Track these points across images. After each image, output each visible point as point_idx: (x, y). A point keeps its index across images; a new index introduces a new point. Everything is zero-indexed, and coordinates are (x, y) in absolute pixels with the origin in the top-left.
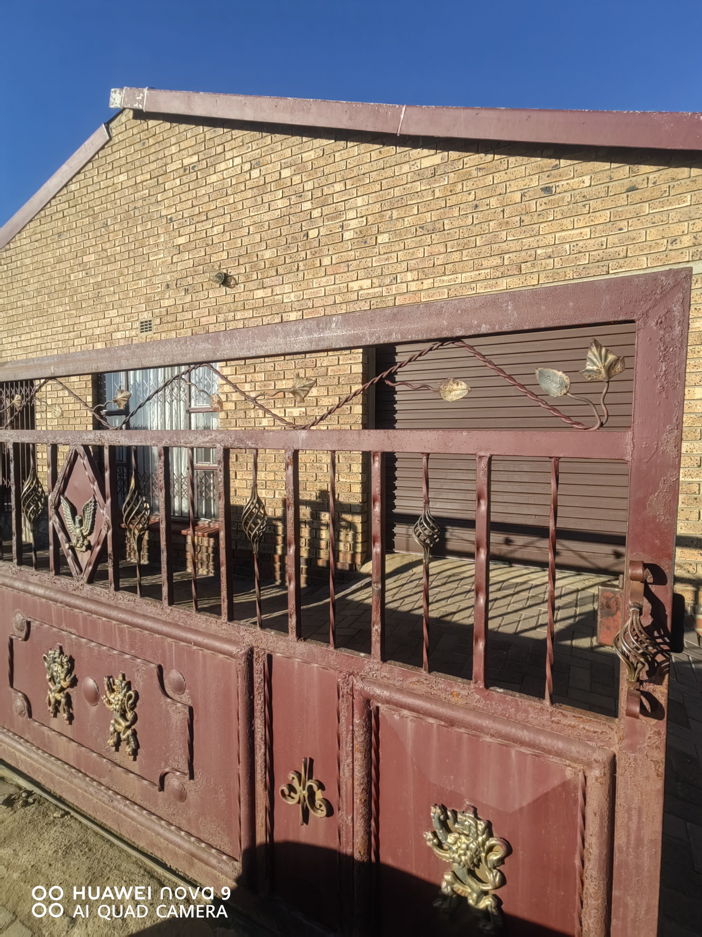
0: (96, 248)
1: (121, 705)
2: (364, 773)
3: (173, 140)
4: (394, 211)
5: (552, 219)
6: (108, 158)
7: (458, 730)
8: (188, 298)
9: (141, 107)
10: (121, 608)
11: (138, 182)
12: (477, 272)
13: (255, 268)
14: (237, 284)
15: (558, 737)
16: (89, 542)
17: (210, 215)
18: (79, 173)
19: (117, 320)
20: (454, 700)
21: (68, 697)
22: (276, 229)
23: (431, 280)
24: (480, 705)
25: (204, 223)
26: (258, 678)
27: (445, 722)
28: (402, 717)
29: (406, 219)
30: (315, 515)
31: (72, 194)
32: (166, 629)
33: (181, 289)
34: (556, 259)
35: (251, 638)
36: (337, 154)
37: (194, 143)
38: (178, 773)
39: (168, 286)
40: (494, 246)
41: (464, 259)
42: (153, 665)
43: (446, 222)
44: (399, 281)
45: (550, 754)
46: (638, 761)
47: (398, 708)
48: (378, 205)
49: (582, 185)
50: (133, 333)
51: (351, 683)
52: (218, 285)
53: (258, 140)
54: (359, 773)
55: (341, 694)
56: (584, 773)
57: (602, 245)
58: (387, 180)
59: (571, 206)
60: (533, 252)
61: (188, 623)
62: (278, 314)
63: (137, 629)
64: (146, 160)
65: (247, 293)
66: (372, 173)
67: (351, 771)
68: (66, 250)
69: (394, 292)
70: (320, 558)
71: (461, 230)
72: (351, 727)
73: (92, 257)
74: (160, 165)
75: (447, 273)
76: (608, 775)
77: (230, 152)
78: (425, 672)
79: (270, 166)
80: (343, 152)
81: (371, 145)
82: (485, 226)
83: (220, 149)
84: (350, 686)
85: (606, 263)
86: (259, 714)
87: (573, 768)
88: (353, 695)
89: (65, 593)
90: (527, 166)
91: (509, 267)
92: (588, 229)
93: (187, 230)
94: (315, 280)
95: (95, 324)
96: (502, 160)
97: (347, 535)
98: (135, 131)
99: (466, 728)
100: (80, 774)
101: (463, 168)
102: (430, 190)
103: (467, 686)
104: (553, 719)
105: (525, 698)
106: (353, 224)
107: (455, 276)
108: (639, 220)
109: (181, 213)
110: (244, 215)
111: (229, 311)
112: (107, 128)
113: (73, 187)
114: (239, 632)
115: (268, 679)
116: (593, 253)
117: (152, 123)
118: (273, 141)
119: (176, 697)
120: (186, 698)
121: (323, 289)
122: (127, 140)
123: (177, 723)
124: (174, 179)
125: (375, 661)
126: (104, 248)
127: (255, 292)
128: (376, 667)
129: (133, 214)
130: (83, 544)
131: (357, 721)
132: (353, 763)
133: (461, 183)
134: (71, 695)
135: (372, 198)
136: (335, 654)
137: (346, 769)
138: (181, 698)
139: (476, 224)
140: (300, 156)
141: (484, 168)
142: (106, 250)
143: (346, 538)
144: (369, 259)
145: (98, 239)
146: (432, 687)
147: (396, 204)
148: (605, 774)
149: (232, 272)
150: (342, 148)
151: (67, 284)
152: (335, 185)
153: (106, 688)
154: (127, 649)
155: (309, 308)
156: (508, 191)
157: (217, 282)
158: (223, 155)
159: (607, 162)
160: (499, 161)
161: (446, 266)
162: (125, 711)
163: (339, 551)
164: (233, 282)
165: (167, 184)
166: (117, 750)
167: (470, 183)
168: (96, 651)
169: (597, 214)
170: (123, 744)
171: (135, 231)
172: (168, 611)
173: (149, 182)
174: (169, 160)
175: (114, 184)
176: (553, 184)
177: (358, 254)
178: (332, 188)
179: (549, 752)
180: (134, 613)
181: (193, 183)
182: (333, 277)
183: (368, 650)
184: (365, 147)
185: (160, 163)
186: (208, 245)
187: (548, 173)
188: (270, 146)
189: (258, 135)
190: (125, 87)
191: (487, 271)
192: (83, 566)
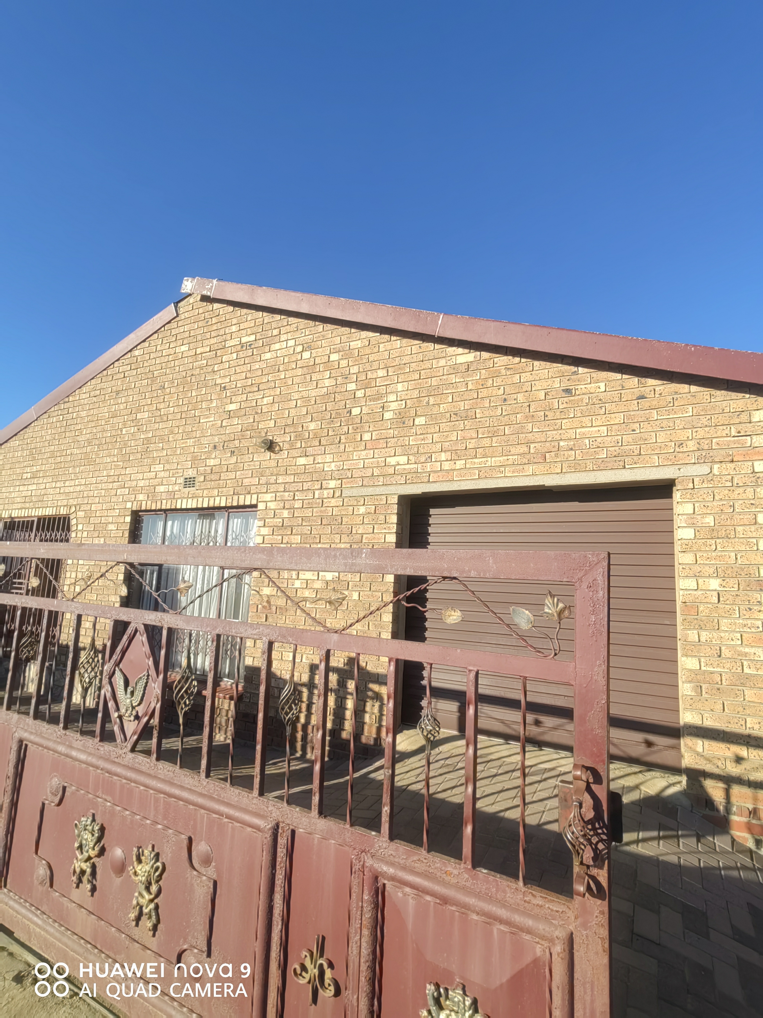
0: (151, 406)
1: (147, 877)
2: (370, 950)
3: (234, 321)
4: (431, 398)
5: (573, 416)
6: (173, 331)
7: (450, 908)
8: (234, 460)
9: (209, 294)
10: (160, 778)
11: (197, 353)
12: (506, 458)
13: (299, 437)
14: (281, 451)
15: (529, 916)
16: (137, 712)
17: (261, 387)
18: (144, 341)
19: (162, 474)
20: (447, 878)
21: (94, 867)
22: (322, 405)
23: (464, 462)
24: (468, 884)
25: (255, 394)
26: (281, 852)
27: (440, 899)
28: (405, 895)
29: (441, 406)
30: (342, 684)
31: (136, 358)
32: (200, 800)
33: (228, 450)
34: (577, 452)
35: (278, 813)
36: (381, 346)
37: (253, 325)
38: (196, 951)
39: (215, 447)
40: (521, 435)
41: (493, 445)
42: (183, 836)
43: (478, 411)
44: (433, 460)
45: (523, 932)
46: (590, 938)
47: (402, 886)
48: (417, 392)
49: (598, 390)
50: (177, 488)
51: (363, 860)
52: (263, 450)
53: (311, 327)
54: (366, 951)
55: (353, 870)
56: (550, 950)
57: (618, 443)
58: (425, 371)
59: (589, 407)
60: (557, 444)
61: (222, 796)
62: (318, 481)
63: (173, 799)
64: (208, 335)
65: (290, 459)
66: (413, 364)
67: (359, 948)
68: (122, 407)
69: (429, 470)
70: (344, 730)
71: (491, 420)
72: (360, 904)
73: (146, 415)
74: (220, 341)
75: (478, 456)
76: (567, 951)
77: (285, 335)
78: (424, 852)
79: (321, 350)
80: (386, 344)
81: (412, 341)
82: (513, 418)
83: (275, 332)
84: (361, 863)
85: (622, 458)
86: (279, 889)
87: (542, 945)
88: (363, 872)
89: (107, 760)
90: (550, 370)
91: (535, 456)
92: (605, 428)
93: (239, 398)
94: (355, 453)
95: (140, 476)
96: (528, 363)
97: (373, 706)
98: (201, 311)
99: (457, 906)
100: (96, 950)
101: (493, 367)
102: (464, 383)
103: (458, 866)
104: (525, 898)
105: (504, 879)
106: (394, 406)
107: (486, 459)
108: (649, 424)
109: (235, 383)
110: (293, 390)
111: (272, 475)
112: (176, 307)
113: (136, 353)
114: (267, 807)
115: (290, 854)
116: (610, 449)
117: (216, 306)
118: (325, 330)
119: (202, 870)
120: (211, 872)
121: (362, 462)
122: (192, 318)
123: (200, 897)
124: (231, 353)
125: (384, 839)
126: (158, 408)
127: (298, 459)
128: (384, 845)
129: (189, 381)
130: (132, 714)
131: (366, 897)
132: (360, 941)
133: (491, 379)
134: (97, 865)
135: (412, 385)
136: (350, 832)
137: (354, 946)
138: (206, 871)
139: (505, 415)
140: (348, 344)
141: (512, 369)
142: (160, 410)
143: (372, 709)
144: (407, 438)
145: (153, 399)
146: (430, 866)
147: (433, 392)
148: (564, 950)
149: (277, 439)
150: (386, 341)
151: (118, 437)
152: (378, 371)
153: (134, 858)
154: (160, 818)
155: (348, 478)
156: (533, 389)
157: (262, 447)
158: (278, 337)
159: (619, 373)
160: (525, 364)
161: (477, 450)
162: (150, 884)
163: (364, 723)
164: (277, 448)
165: (224, 357)
166: (137, 925)
167: (499, 380)
168: (129, 820)
169: (613, 415)
170: (144, 918)
171: (190, 395)
172: (205, 783)
173: (208, 354)
174: (228, 337)
175: (175, 353)
176: (573, 387)
177: (396, 433)
178: (376, 374)
179: (522, 929)
180: (172, 784)
181: (248, 358)
182: (372, 451)
183: (378, 830)
184: (405, 341)
185: (220, 339)
186: (257, 413)
187: (568, 377)
188: (322, 334)
189: (311, 323)
190: (197, 277)
191: (514, 457)
192: (128, 735)
